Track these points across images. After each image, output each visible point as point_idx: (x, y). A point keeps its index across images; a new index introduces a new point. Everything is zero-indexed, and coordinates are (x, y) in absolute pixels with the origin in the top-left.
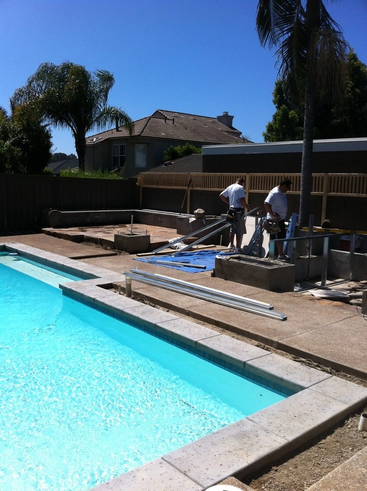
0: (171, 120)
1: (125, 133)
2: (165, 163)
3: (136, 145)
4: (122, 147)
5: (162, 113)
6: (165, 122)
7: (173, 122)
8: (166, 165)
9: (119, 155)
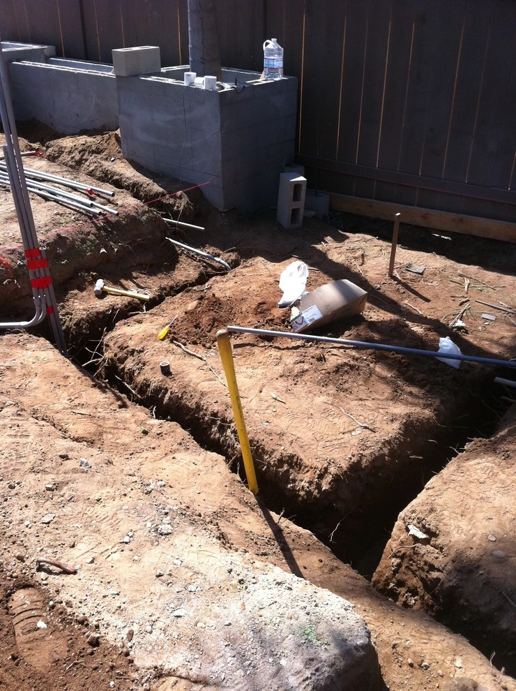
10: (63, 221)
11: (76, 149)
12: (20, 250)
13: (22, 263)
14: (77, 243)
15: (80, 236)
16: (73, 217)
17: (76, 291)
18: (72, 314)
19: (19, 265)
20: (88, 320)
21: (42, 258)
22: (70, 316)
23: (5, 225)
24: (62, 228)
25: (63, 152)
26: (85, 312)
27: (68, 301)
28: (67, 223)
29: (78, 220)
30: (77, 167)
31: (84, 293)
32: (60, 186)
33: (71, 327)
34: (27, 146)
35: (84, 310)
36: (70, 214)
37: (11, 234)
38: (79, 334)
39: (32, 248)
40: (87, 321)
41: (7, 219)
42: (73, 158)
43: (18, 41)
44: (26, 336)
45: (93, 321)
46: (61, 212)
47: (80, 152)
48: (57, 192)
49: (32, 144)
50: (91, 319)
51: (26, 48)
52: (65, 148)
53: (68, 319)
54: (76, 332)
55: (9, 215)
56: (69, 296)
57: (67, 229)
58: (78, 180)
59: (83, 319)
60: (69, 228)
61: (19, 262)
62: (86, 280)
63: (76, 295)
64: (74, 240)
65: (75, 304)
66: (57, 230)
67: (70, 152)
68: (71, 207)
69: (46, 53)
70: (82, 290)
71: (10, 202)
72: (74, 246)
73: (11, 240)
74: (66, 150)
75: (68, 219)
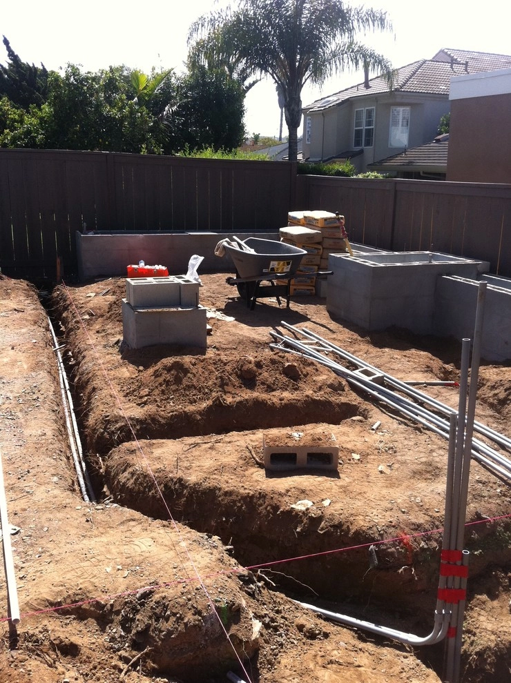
0: (463, 64)
1: (379, 87)
2: (438, 137)
3: (393, 108)
4: (369, 113)
5: (449, 53)
6: (452, 67)
7: (466, 67)
8: (438, 141)
9: (364, 127)
10: (485, 493)
11: (502, 385)
12: (427, 526)
13: (426, 547)
14: (499, 529)
15: (505, 519)
16: (498, 490)
17: (484, 597)
18: (474, 635)
19: (422, 549)
20: (496, 652)
21: (462, 564)
22: (472, 638)
23: (412, 481)
24: (483, 503)
25: (484, 385)
26: (493, 637)
27: (472, 609)
28: (490, 497)
29: (505, 495)
30: (499, 407)
31: (495, 603)
32: (484, 438)
33: (471, 655)
34: (441, 368)
35: (493, 633)
36: (495, 483)
37: (418, 500)
38: (479, 669)
39: (453, 548)
40: (495, 654)
41: (415, 473)
42: (495, 395)
43: (449, 253)
44: (412, 661)
45: (502, 655)
46: (484, 479)
47: (506, 390)
48: (480, 448)
49: (446, 366)
50: (500, 651)
51: (459, 262)
52: (488, 380)
53: (469, 641)
54: (476, 665)
55: (419, 467)
56: (474, 602)
57: (489, 506)
58: (507, 433)
59: (489, 648)
60: (493, 506)
61: (423, 544)
62: (500, 584)
63: (484, 603)
64: (496, 524)
65: (482, 618)
66: (477, 505)
67: (493, 387)
68: (496, 472)
69: (479, 268)
70: (493, 597)
71: (421, 449)
72: (494, 533)
73: (417, 509)
74: (489, 384)
75: (492, 492)
